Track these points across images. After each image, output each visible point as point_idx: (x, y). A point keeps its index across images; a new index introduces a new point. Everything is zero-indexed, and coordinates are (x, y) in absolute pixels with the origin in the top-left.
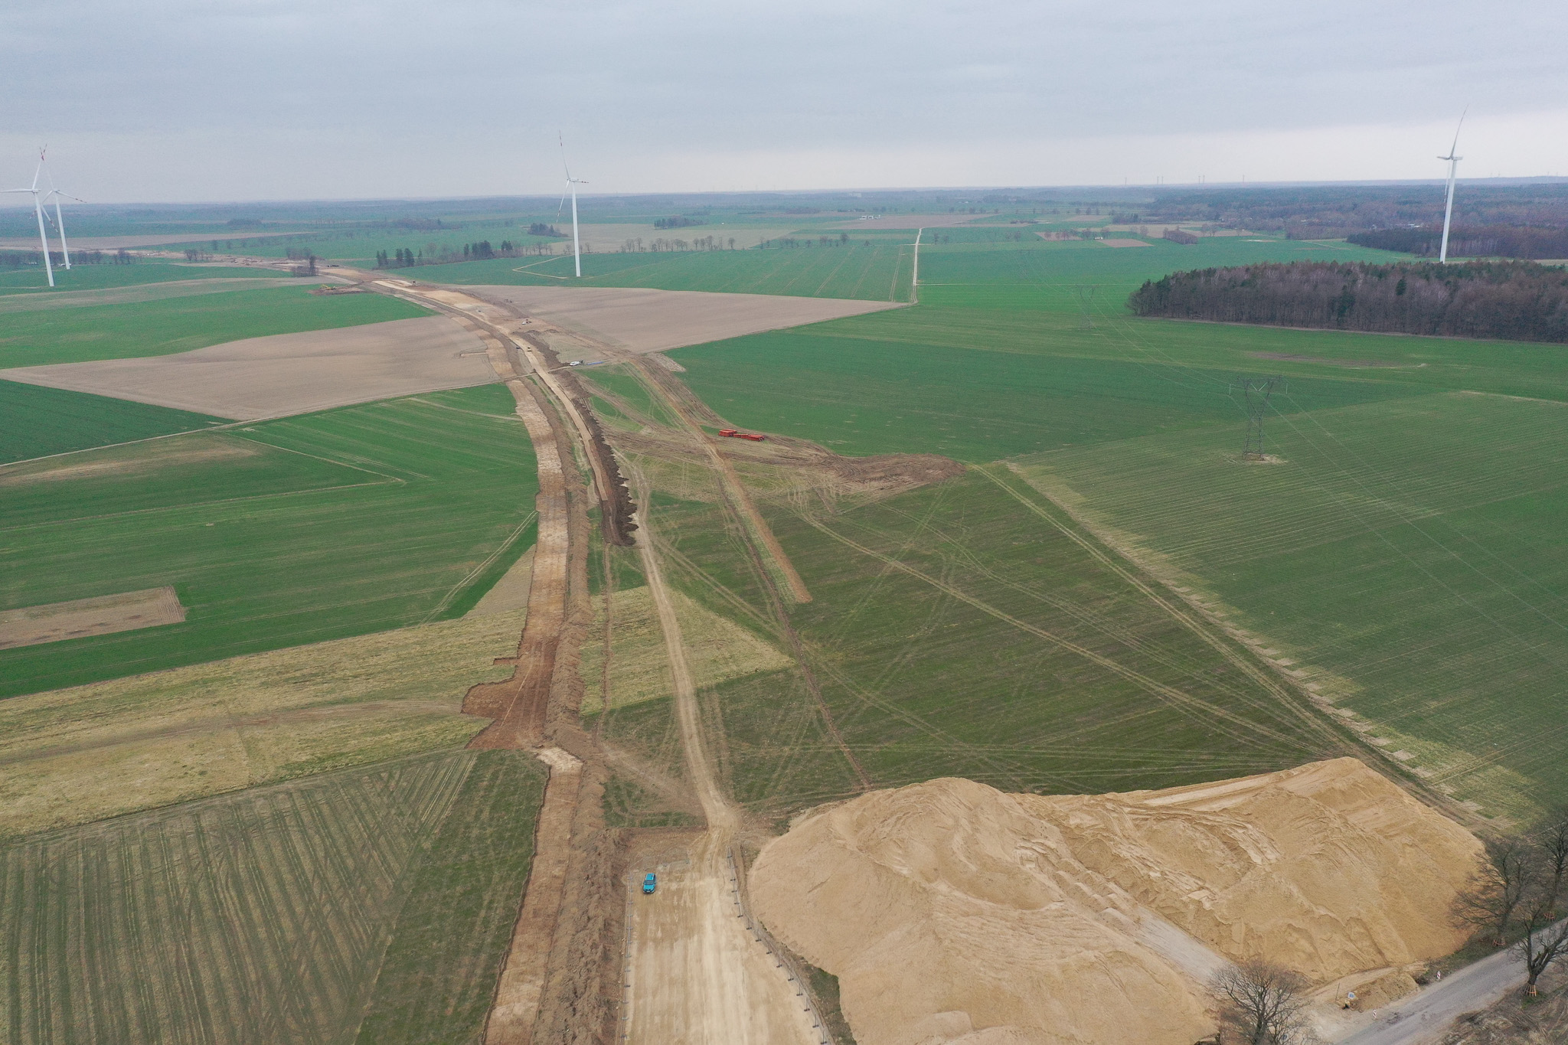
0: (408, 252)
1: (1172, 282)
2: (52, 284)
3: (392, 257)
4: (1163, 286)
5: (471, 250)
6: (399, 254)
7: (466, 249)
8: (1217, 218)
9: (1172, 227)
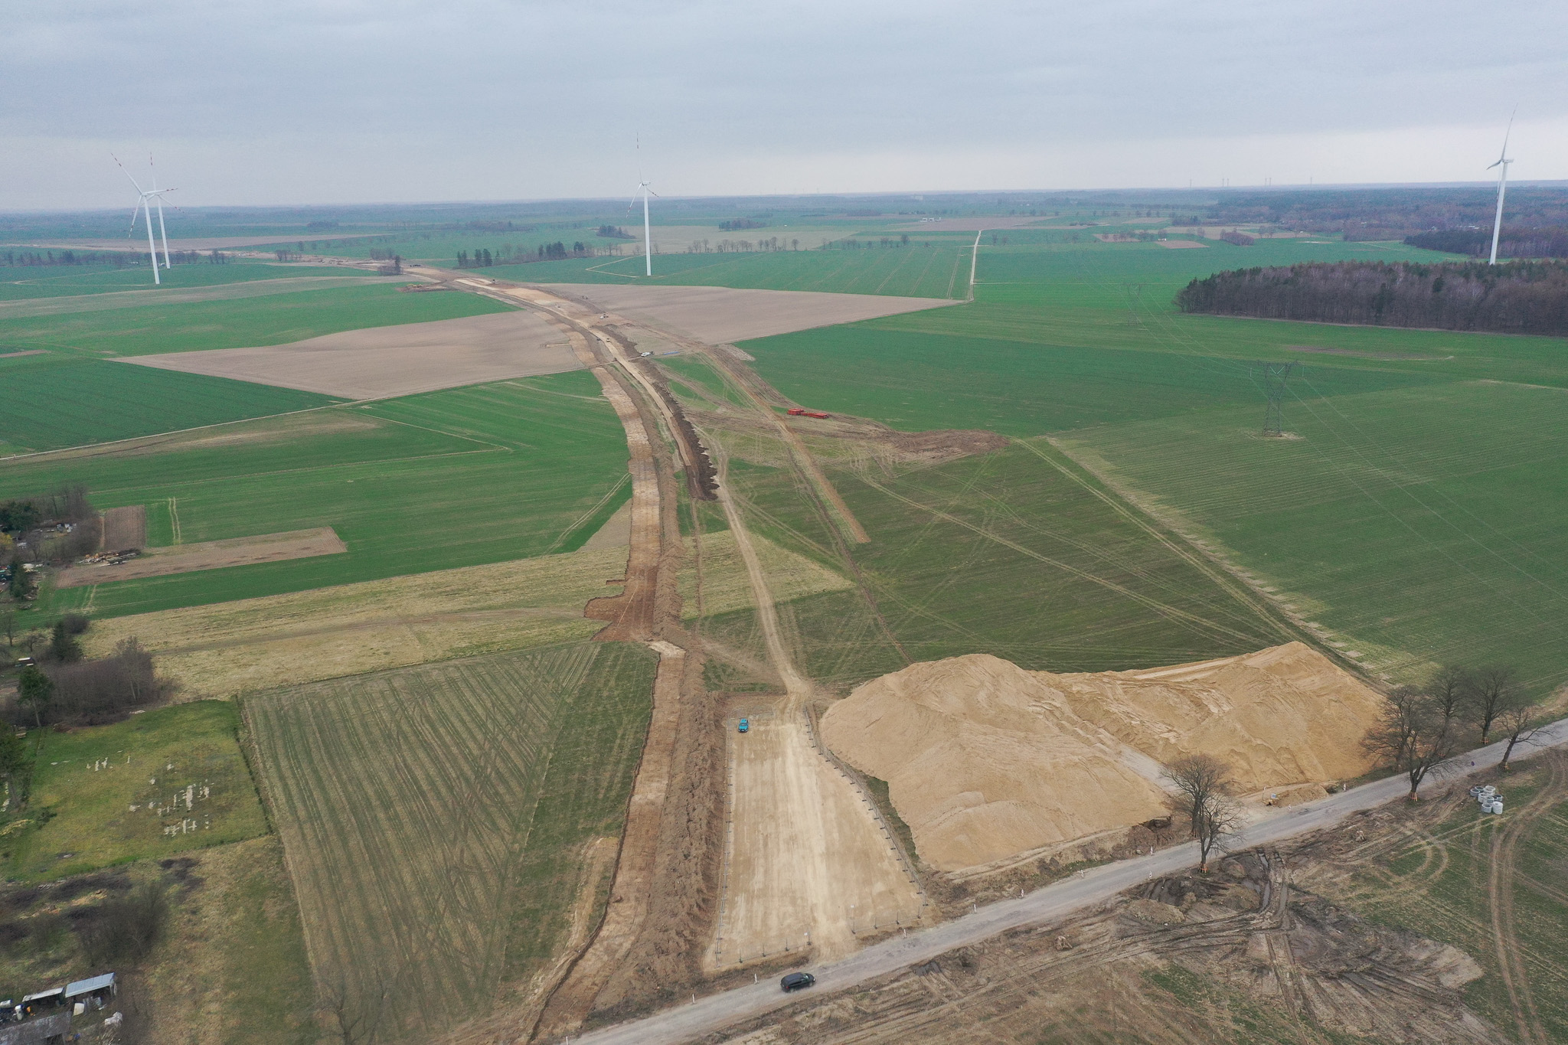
0: (487, 253)
1: (1218, 281)
2: (157, 282)
3: (471, 257)
4: (1209, 285)
5: (545, 250)
6: (478, 255)
7: (541, 250)
8: (1277, 219)
9: (1229, 229)
